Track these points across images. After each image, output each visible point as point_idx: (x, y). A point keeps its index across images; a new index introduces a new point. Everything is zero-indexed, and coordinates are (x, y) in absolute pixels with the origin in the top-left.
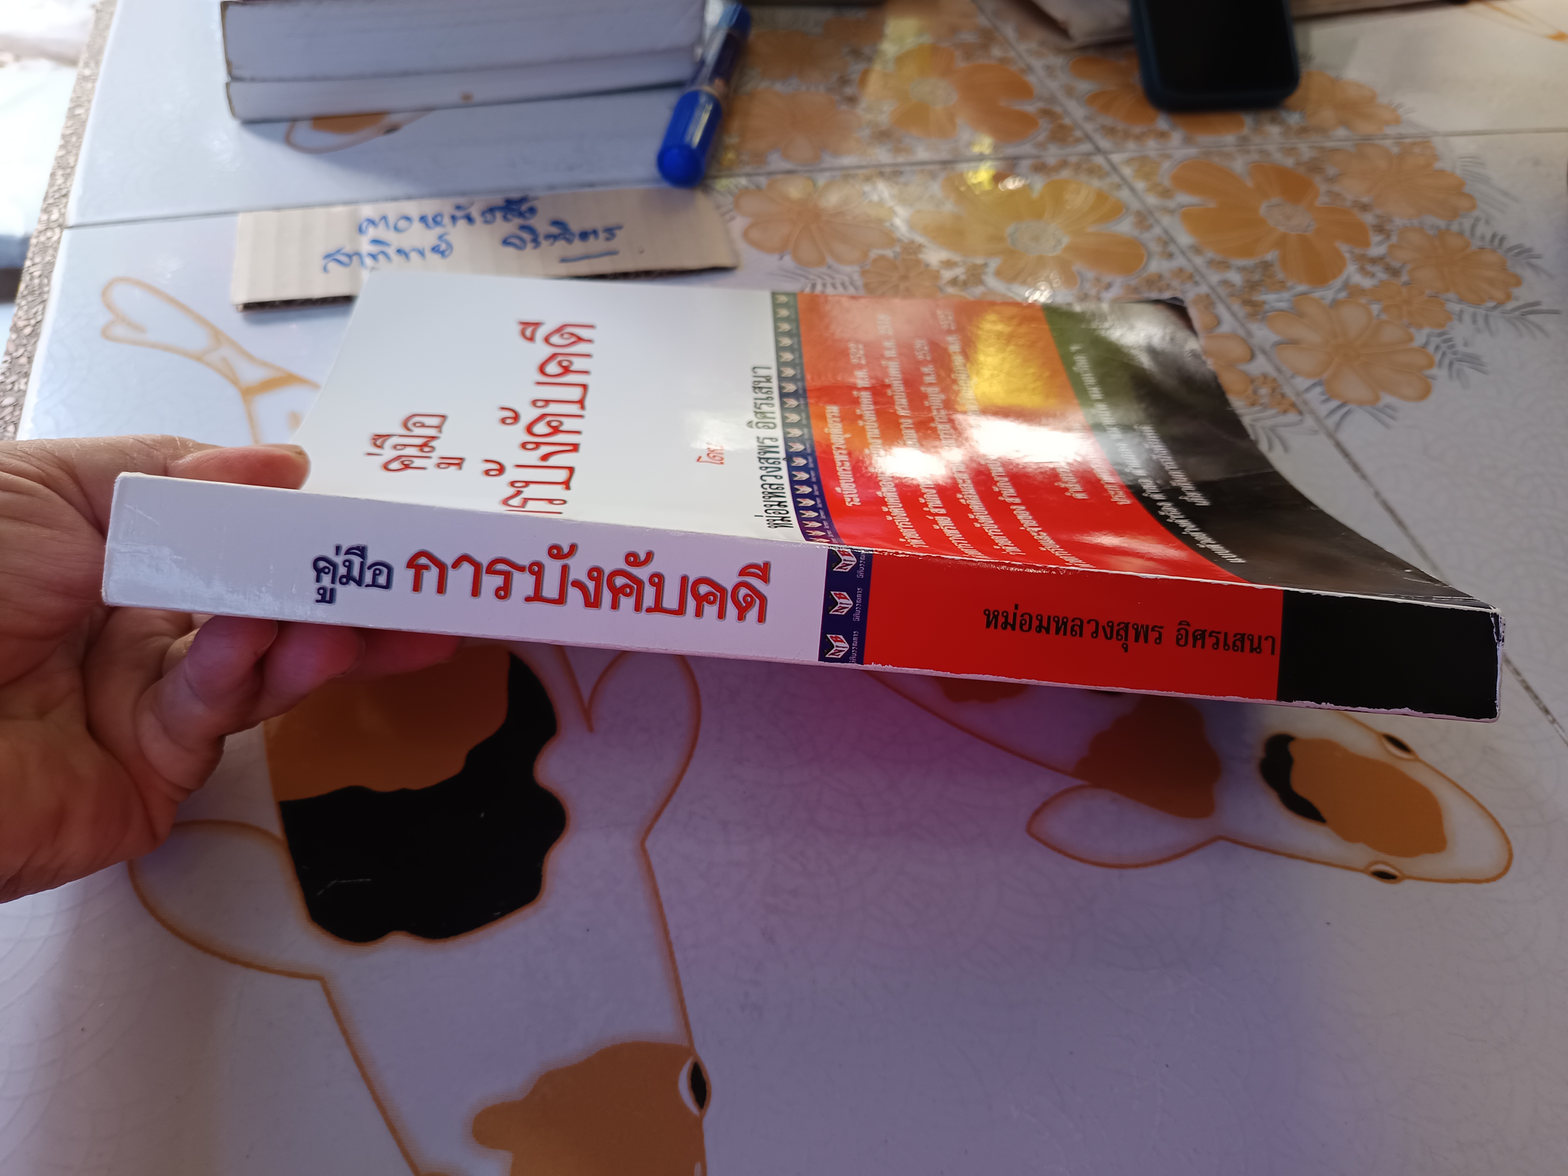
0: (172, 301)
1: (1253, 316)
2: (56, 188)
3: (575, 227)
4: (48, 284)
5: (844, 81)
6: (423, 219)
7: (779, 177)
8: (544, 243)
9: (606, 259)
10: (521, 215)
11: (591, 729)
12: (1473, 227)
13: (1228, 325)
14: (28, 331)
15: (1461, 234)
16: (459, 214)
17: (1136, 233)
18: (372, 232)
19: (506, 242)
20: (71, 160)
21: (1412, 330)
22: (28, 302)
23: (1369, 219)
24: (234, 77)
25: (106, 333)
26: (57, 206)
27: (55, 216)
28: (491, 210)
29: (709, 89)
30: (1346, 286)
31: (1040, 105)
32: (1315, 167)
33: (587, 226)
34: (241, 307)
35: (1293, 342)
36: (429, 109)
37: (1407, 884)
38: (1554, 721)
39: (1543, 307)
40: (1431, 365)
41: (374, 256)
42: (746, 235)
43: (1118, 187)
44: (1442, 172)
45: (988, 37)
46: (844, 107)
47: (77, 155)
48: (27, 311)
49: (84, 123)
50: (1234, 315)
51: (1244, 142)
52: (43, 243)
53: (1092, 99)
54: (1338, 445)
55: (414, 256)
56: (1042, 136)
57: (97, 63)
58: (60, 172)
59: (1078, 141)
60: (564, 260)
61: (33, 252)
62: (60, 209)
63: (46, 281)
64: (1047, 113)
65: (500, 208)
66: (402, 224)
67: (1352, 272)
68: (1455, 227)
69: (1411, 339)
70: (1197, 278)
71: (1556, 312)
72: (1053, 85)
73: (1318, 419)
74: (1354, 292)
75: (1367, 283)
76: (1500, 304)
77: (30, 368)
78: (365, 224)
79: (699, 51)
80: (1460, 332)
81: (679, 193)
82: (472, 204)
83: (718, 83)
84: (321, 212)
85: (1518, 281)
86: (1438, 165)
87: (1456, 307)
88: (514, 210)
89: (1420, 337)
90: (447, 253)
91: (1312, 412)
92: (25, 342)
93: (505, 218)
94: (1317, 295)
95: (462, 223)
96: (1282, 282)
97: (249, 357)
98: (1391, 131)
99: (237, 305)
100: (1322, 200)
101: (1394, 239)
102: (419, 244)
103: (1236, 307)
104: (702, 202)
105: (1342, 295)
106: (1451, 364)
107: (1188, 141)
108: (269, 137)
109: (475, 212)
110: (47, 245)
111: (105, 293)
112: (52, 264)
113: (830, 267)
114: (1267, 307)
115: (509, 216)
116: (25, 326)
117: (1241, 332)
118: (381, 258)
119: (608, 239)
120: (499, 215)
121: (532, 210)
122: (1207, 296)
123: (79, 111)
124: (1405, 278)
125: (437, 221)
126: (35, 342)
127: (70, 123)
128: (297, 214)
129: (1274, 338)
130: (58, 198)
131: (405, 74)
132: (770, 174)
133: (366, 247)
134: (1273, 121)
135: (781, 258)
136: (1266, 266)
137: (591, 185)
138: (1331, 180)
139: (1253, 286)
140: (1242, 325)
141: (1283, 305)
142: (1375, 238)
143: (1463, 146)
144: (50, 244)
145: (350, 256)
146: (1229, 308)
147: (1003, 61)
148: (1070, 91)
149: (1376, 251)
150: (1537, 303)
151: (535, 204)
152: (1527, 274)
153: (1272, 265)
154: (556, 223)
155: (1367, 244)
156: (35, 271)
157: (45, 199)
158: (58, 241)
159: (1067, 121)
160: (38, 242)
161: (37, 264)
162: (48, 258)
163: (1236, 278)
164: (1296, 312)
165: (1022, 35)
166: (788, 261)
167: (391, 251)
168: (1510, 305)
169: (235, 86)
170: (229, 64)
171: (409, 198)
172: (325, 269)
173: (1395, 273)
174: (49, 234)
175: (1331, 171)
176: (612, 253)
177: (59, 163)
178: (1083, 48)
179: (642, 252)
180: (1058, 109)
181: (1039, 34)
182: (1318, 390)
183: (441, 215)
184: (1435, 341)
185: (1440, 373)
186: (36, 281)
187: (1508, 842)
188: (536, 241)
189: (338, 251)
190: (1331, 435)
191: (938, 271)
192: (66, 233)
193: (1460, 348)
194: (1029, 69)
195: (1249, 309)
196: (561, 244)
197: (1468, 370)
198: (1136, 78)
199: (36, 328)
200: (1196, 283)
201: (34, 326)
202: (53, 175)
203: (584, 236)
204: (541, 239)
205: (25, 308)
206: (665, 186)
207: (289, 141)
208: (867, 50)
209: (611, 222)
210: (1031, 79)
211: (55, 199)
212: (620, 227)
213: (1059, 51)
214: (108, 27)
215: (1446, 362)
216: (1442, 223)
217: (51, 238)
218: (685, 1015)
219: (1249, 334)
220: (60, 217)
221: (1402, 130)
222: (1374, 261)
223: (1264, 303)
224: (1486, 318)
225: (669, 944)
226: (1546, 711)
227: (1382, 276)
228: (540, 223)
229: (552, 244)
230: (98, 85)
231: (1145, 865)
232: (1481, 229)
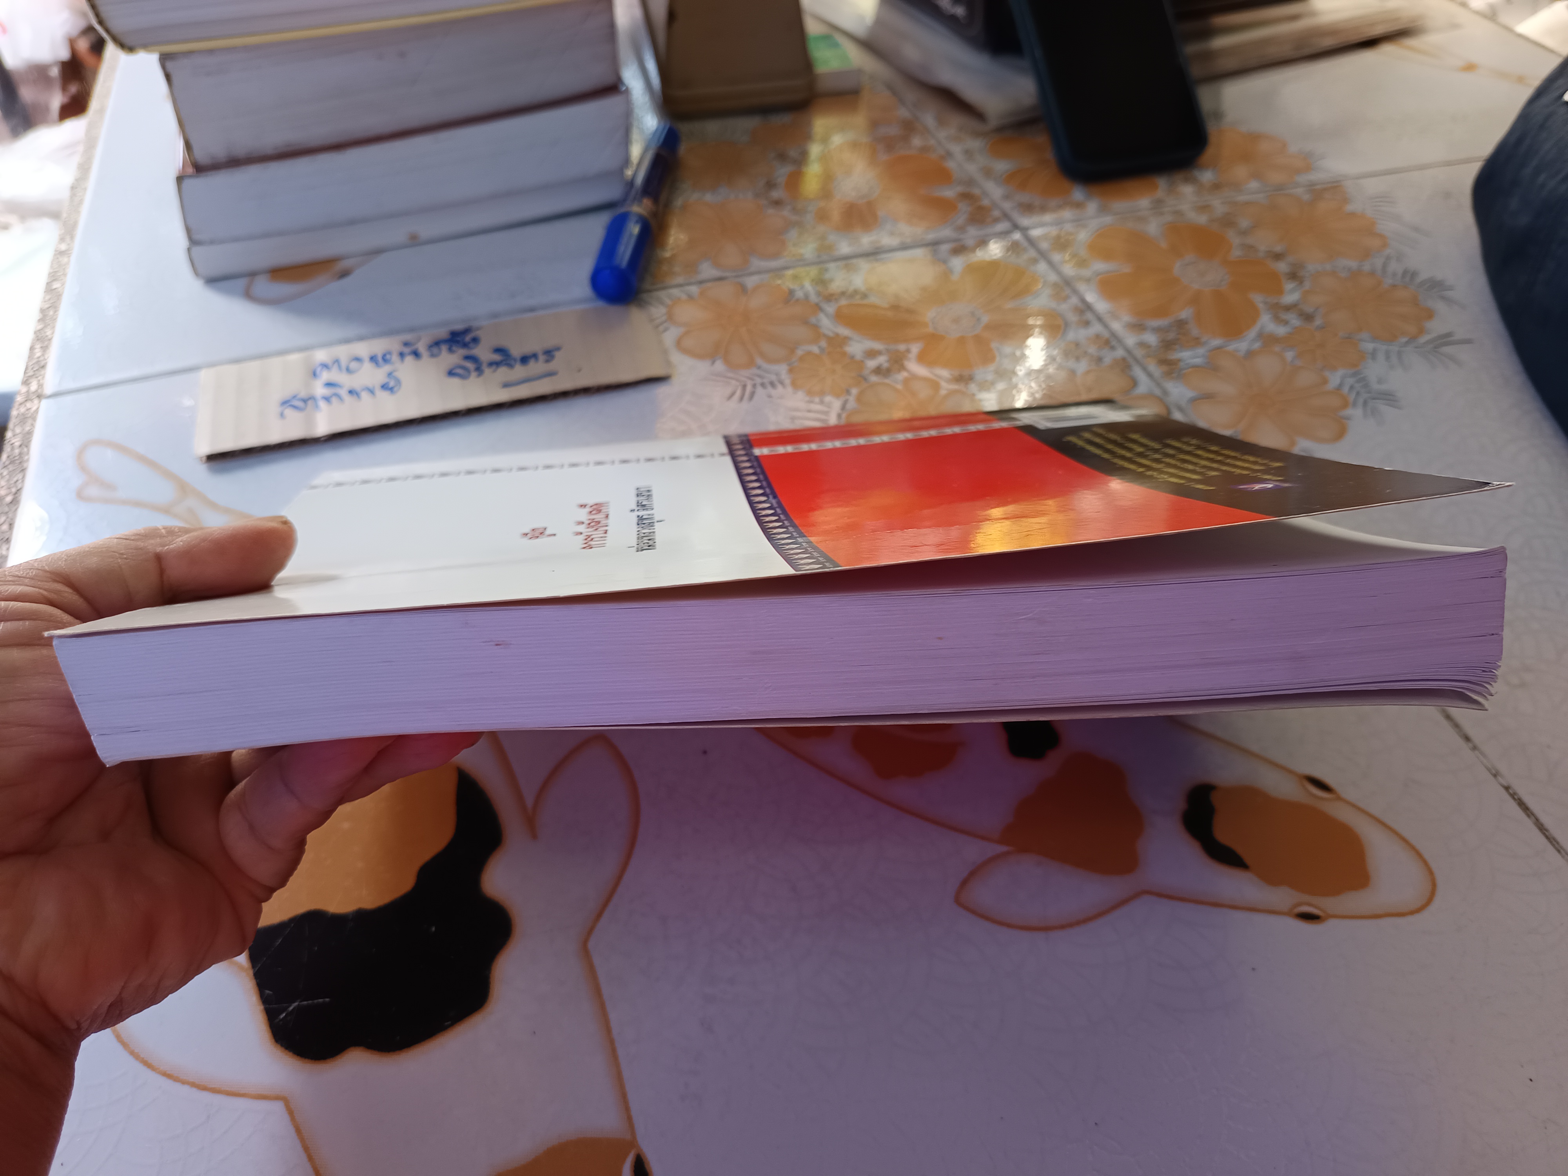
0: (143, 459)
1: (1168, 374)
2: (34, 361)
3: (516, 352)
4: (28, 453)
5: (771, 185)
6: (373, 359)
7: (709, 285)
8: (487, 371)
9: (546, 381)
10: (465, 345)
11: (534, 836)
12: (1385, 266)
13: (1144, 385)
14: (9, 499)
15: (1372, 273)
16: (407, 350)
17: (1053, 305)
18: (325, 376)
19: (451, 373)
20: (49, 332)
21: (1327, 374)
22: (10, 472)
23: (1282, 267)
24: (193, 241)
25: (80, 495)
26: (37, 377)
27: (34, 387)
28: (437, 344)
29: (640, 208)
30: (1260, 335)
31: (960, 189)
32: (1228, 221)
33: (527, 350)
34: (204, 459)
35: (1208, 397)
36: (378, 252)
37: (1331, 923)
38: (1475, 748)
39: (1456, 337)
40: (1345, 405)
41: (327, 399)
42: (679, 344)
43: (1035, 261)
44: (1353, 215)
45: (909, 127)
46: (771, 211)
47: (54, 327)
48: (8, 481)
49: (59, 296)
50: (1150, 375)
51: (1158, 205)
52: (23, 414)
53: (1009, 179)
55: (364, 395)
56: (961, 219)
57: (72, 238)
58: (38, 346)
59: (996, 220)
60: (506, 385)
61: (15, 423)
62: (39, 381)
63: (25, 449)
64: (966, 196)
65: (445, 341)
66: (354, 365)
67: (1266, 322)
68: (1367, 267)
69: (1325, 381)
70: (1114, 343)
71: (1468, 341)
72: (972, 169)
74: (1268, 340)
75: (1281, 331)
76: (1413, 339)
77: (11, 534)
78: (318, 370)
79: (629, 173)
80: (1374, 370)
81: (614, 310)
82: (419, 339)
83: (647, 202)
84: (276, 361)
85: (1430, 314)
86: (1349, 208)
87: (1369, 346)
88: (458, 342)
89: (1334, 379)
90: (395, 389)
92: (6, 509)
93: (450, 350)
94: (1232, 347)
95: (409, 359)
96: (1197, 338)
97: (213, 505)
98: (1303, 179)
99: (201, 458)
100: (1236, 253)
101: (1307, 285)
102: (370, 384)
103: (1153, 367)
104: (636, 316)
105: (1257, 345)
106: (1365, 403)
107: (1103, 210)
108: (229, 292)
109: (421, 347)
110: (26, 416)
111: (80, 454)
112: (30, 434)
113: (759, 368)
114: (1181, 364)
115: (454, 348)
116: (7, 495)
117: (1158, 392)
118: (334, 400)
119: (547, 361)
120: (444, 348)
121: (475, 340)
122: (1124, 359)
123: (56, 285)
124: (1318, 322)
125: (385, 359)
126: (16, 510)
127: (48, 297)
128: (255, 365)
129: (1190, 394)
130: (37, 370)
131: (352, 222)
132: (701, 282)
133: (319, 390)
134: (1187, 180)
135: (713, 363)
136: (1181, 324)
137: (532, 309)
138: (1244, 233)
139: (1168, 345)
140: (1158, 385)
141: (1198, 361)
142: (1289, 286)
143: (1372, 186)
144: (30, 415)
145: (305, 401)
146: (1145, 369)
147: (925, 149)
148: (988, 173)
149: (1290, 298)
150: (1449, 335)
151: (478, 333)
152: (1440, 307)
153: (1186, 323)
154: (499, 350)
155: (1280, 292)
156: (15, 442)
157: (25, 373)
158: (37, 411)
159: (986, 202)
160: (18, 414)
161: (17, 434)
162: (27, 429)
163: (1152, 339)
164: (1211, 367)
165: (941, 122)
166: (719, 366)
167: (343, 392)
168: (1423, 339)
169: (196, 250)
170: (189, 231)
171: (361, 338)
172: (282, 415)
173: (1308, 317)
174: (29, 405)
175: (1244, 223)
176: (551, 374)
177: (37, 336)
178: (1000, 129)
179: (579, 371)
180: (976, 191)
181: (957, 120)
183: (390, 353)
184: (1350, 381)
185: (1356, 413)
186: (17, 451)
187: (1431, 873)
188: (479, 370)
189: (294, 397)
191: (862, 361)
192: (44, 402)
193: (1375, 386)
194: (949, 155)
195: (1165, 368)
196: (503, 370)
197: (1383, 408)
198: (1049, 155)
199: (16, 495)
200: (1113, 348)
201: (16, 493)
202: (32, 349)
203: (524, 360)
204: (484, 367)
205: (7, 477)
206: (601, 304)
207: (248, 295)
208: (793, 153)
209: (549, 344)
210: (951, 165)
211: (34, 371)
212: (558, 349)
213: (977, 134)
214: (81, 202)
215: (1361, 401)
216: (1353, 264)
217: (30, 409)
218: (627, 1109)
219: (1165, 392)
220: (38, 388)
221: (1313, 177)
222: (1288, 308)
223: (1179, 360)
224: (1400, 354)
225: (612, 1042)
226: (1467, 739)
227: (1295, 321)
228: (483, 352)
229: (495, 371)
230: (73, 258)
231: (1071, 925)
232: (1393, 266)
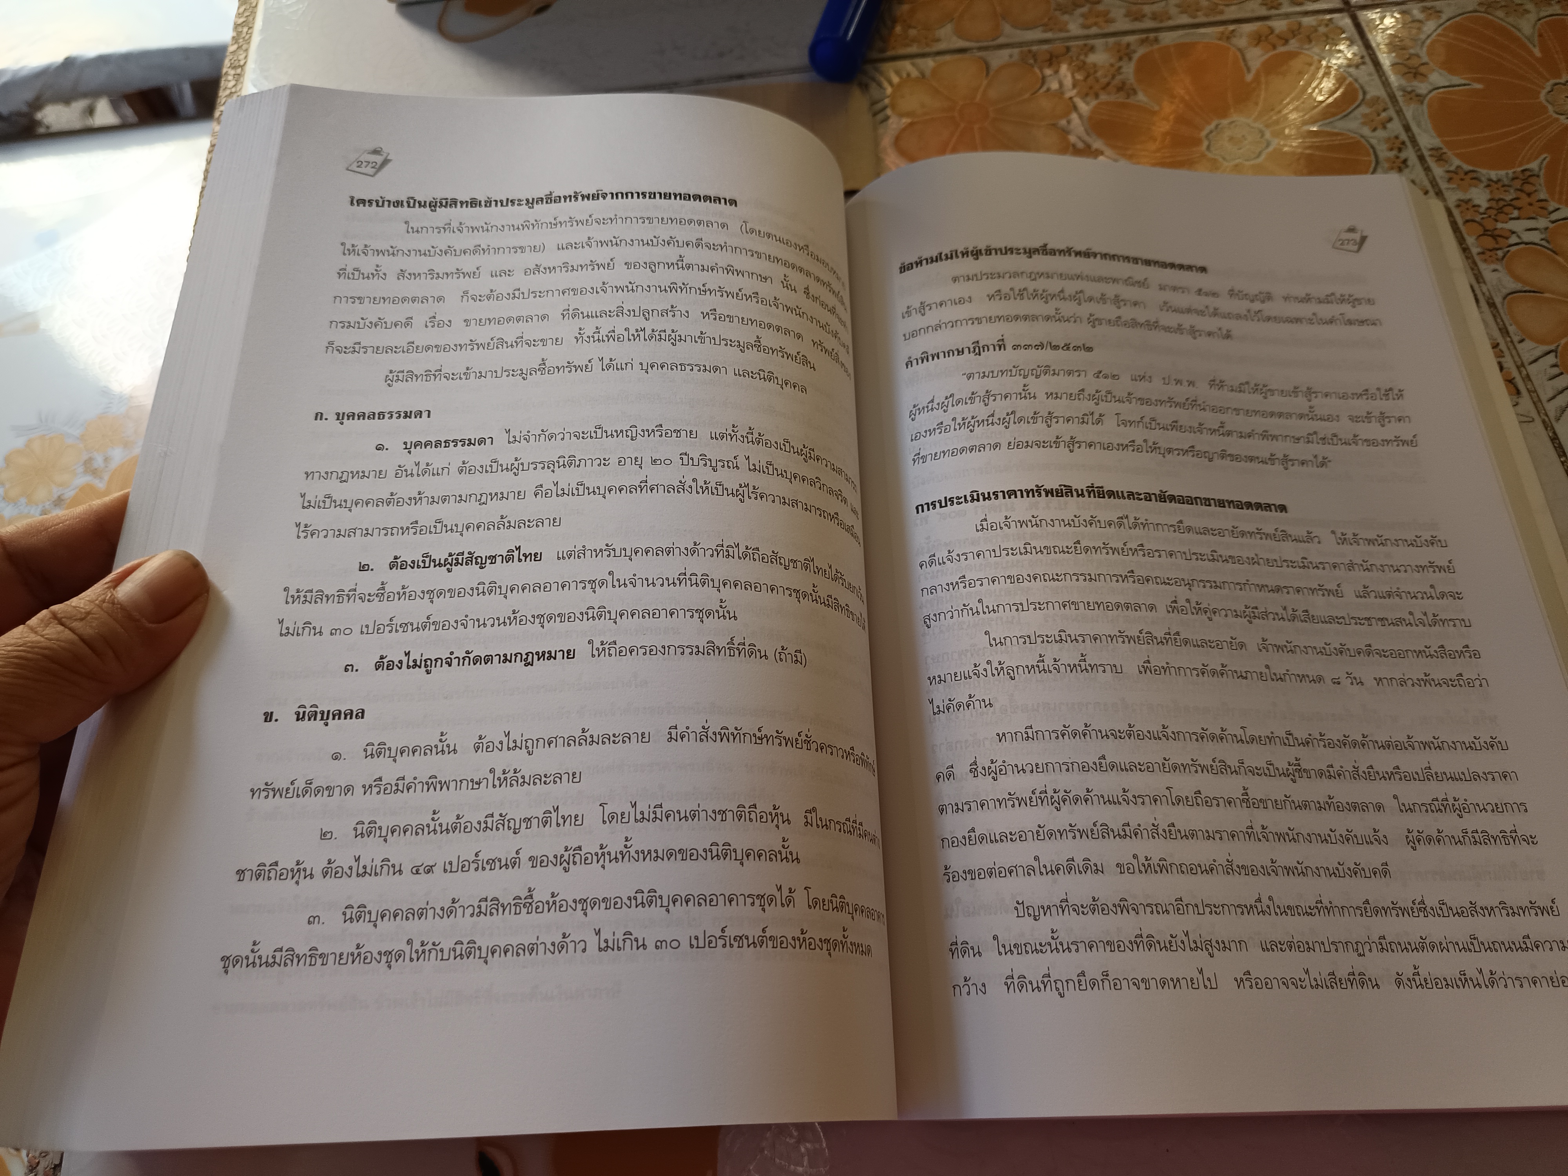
1: (1487, 253)
7: (948, 58)
17: (1366, 130)
35: (1533, 291)
42: (897, 142)
54: (1555, 439)
73: (1537, 403)
91: (1532, 392)
96: (1543, 202)
104: (855, 100)
114: (1512, 239)
129: (1511, 285)
132: (938, 54)
136: (1527, 177)
139: (1499, 209)
140: (1474, 265)
141: (1535, 237)
163: (1480, 197)
164: (1549, 247)
182: (1551, 359)
190: (1547, 425)
207: (442, 30)
219: (1480, 277)
223: (1511, 233)
